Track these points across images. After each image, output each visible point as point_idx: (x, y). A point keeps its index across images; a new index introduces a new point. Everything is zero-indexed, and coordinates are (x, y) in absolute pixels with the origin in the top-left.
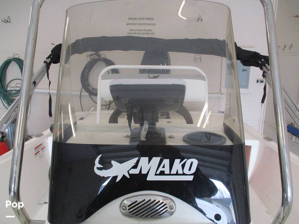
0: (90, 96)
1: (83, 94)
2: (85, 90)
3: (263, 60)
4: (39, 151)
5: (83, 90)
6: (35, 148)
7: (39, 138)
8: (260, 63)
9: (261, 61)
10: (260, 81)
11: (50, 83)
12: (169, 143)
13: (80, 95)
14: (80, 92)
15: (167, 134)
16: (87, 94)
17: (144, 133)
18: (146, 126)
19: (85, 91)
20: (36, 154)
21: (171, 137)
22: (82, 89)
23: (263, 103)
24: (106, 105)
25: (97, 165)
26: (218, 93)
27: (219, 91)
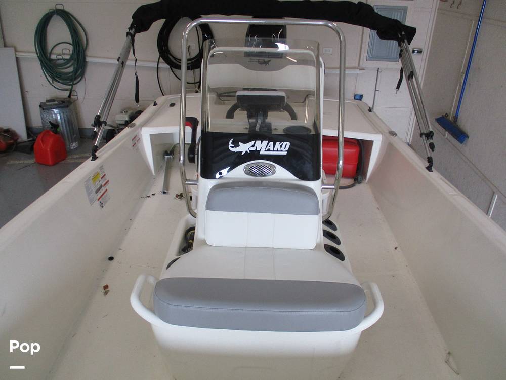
0: (171, 69)
1: (160, 65)
2: (163, 59)
3: (403, 33)
4: (135, 143)
5: (161, 59)
6: (133, 140)
7: (132, 128)
8: (400, 36)
9: (401, 35)
10: (416, 52)
11: (136, 60)
12: (274, 132)
13: (158, 67)
14: (157, 64)
15: (273, 127)
16: (167, 66)
17: (258, 127)
18: (259, 121)
19: (163, 61)
20: (133, 146)
21: (275, 129)
22: (159, 58)
23: (399, 89)
24: (195, 83)
25: (231, 145)
26: (355, 68)
27: (356, 65)
